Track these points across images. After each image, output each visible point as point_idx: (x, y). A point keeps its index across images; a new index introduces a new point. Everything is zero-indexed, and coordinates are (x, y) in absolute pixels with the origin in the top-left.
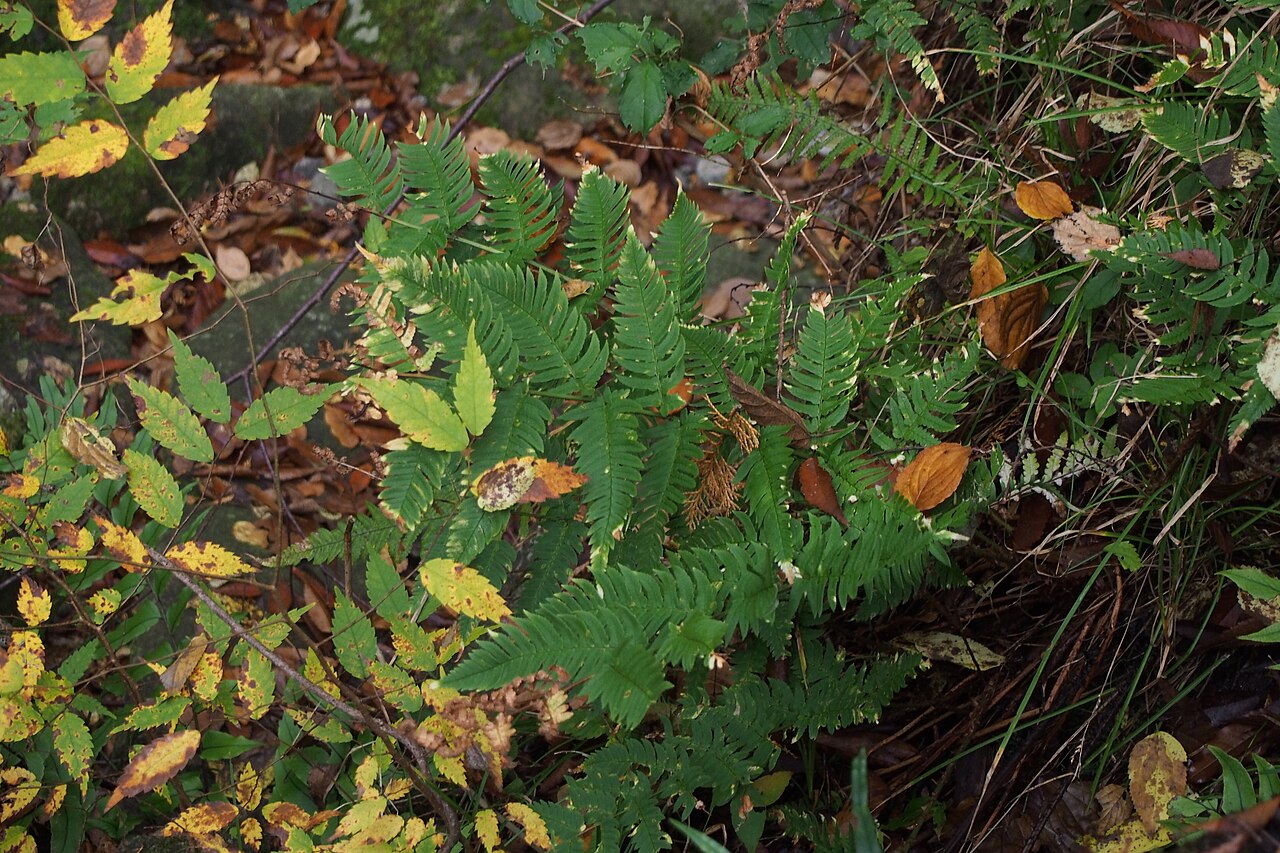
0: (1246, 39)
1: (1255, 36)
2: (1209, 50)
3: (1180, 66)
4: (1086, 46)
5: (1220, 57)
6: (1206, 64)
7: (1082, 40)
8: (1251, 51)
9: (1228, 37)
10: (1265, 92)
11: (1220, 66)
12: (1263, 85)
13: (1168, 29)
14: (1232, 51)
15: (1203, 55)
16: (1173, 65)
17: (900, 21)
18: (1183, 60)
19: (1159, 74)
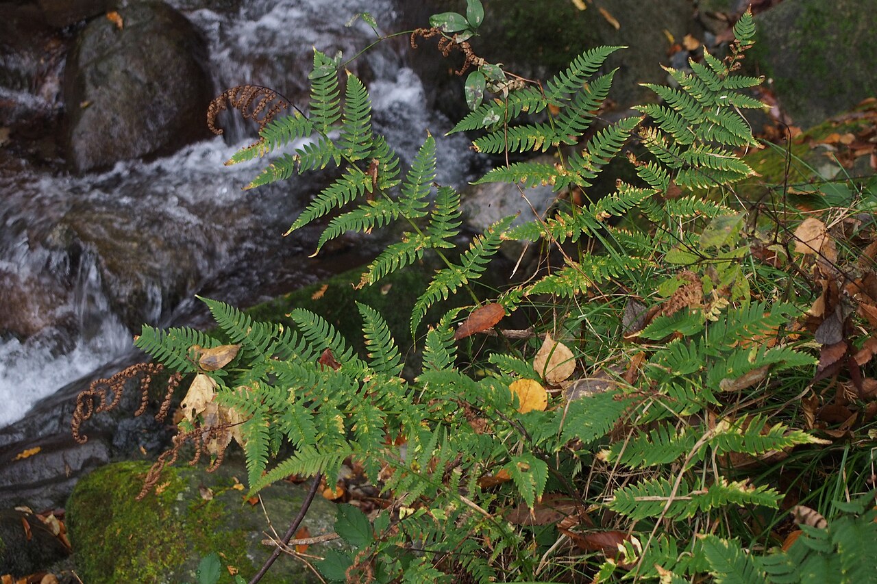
0: (646, 539)
1: (651, 536)
2: (625, 552)
3: (609, 566)
4: (551, 561)
5: (633, 555)
6: (626, 562)
7: (549, 557)
8: (651, 547)
9: (635, 541)
10: (663, 575)
11: (634, 561)
12: (661, 571)
13: (601, 538)
14: (640, 550)
15: (622, 556)
16: (606, 566)
17: (427, 577)
18: (610, 561)
19: (598, 574)
